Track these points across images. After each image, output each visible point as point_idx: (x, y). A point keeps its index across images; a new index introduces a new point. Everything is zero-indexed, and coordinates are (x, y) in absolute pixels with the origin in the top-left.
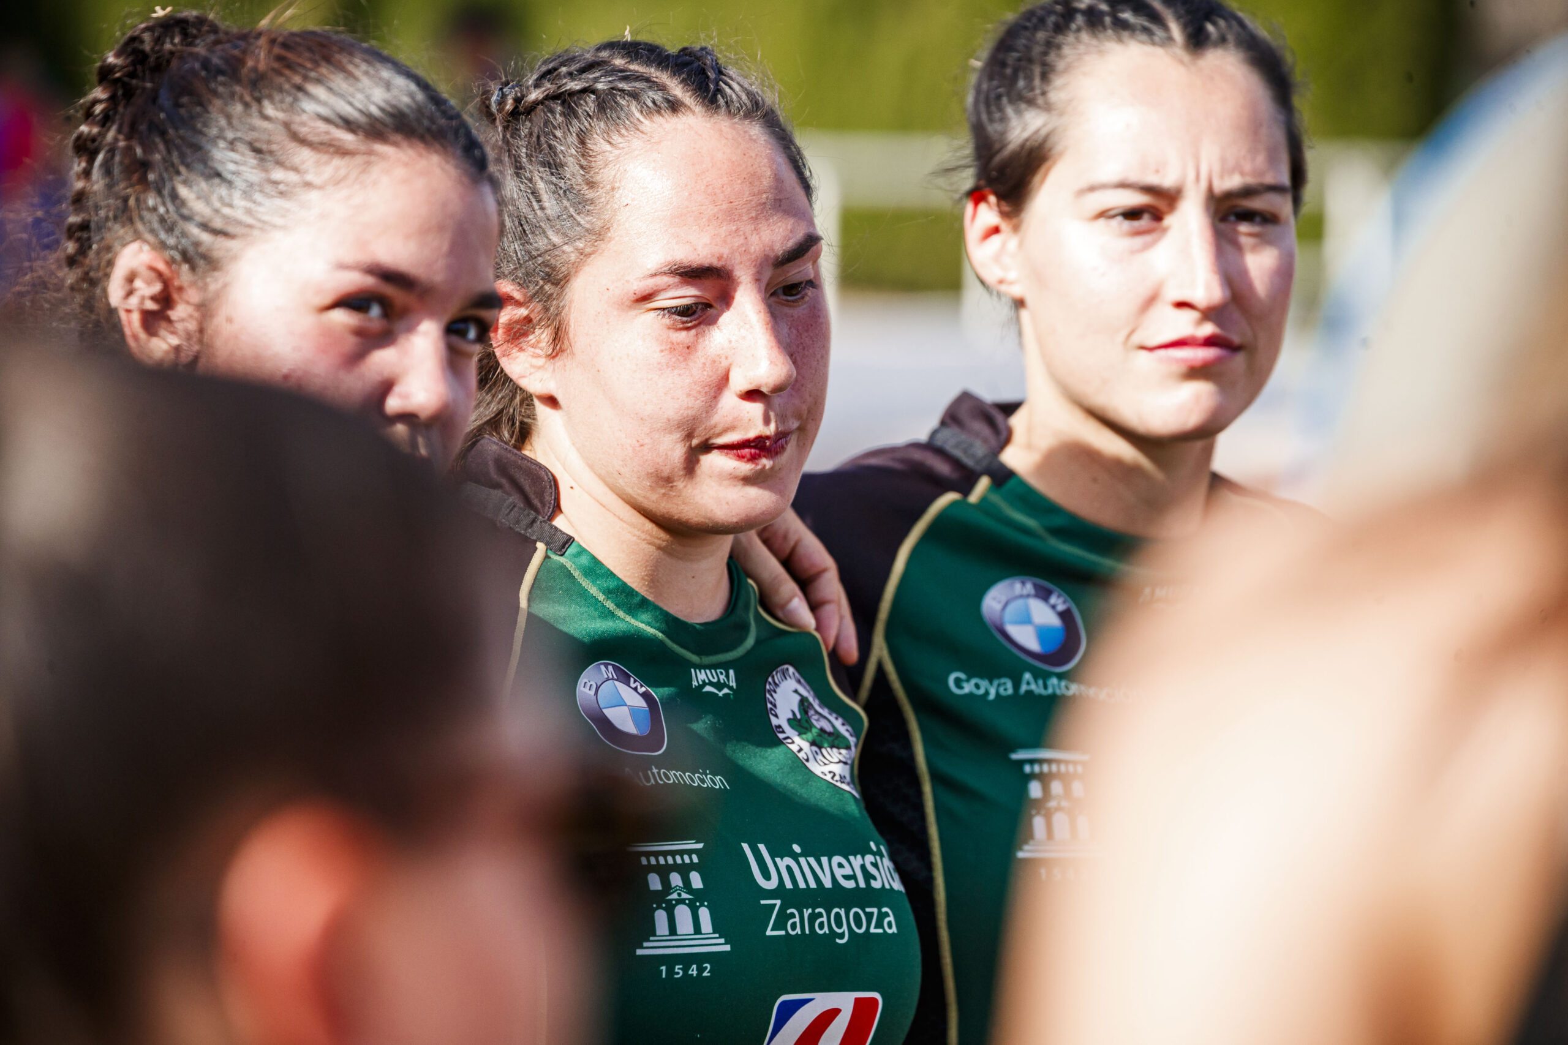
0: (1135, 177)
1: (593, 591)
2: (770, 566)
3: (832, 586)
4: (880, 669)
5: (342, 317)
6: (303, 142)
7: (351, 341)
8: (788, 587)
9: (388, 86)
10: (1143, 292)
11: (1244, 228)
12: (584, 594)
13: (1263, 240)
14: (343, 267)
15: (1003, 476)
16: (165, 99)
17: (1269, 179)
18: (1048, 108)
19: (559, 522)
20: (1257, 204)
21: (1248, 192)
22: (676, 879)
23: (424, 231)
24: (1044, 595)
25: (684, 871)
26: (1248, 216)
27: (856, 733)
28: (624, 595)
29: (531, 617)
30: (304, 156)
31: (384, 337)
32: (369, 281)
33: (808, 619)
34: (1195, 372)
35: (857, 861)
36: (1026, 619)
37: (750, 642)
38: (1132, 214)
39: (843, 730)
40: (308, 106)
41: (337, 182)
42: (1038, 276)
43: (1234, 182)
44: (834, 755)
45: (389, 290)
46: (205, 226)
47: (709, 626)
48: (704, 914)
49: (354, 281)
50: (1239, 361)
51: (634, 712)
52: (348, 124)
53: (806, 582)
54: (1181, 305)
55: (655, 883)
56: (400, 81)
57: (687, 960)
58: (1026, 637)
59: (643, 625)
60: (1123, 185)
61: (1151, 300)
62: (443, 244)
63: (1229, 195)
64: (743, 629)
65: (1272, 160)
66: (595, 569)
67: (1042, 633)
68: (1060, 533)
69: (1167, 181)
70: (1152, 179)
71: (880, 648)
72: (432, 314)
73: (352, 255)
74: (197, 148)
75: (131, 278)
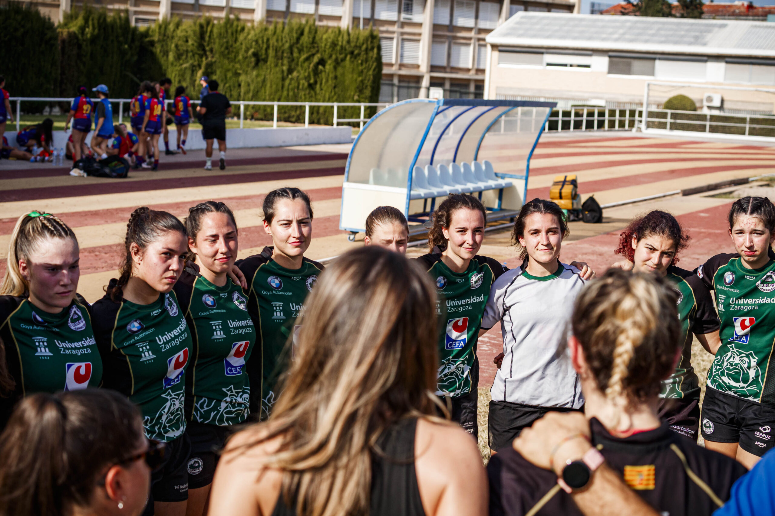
0: (286, 219)
1: (205, 283)
2: (234, 276)
3: (244, 278)
4: (252, 290)
5: (163, 255)
6: (158, 229)
7: (165, 259)
8: (237, 279)
9: (172, 221)
10: (288, 236)
11: (302, 225)
12: (203, 284)
13: (305, 226)
14: (163, 248)
15: (271, 260)
16: (139, 221)
17: (306, 217)
18: (273, 209)
19: (200, 273)
20: (304, 221)
21: (303, 219)
22: (217, 327)
23: (176, 243)
24: (277, 278)
25: (219, 325)
26: (303, 223)
27: (246, 301)
28: (210, 284)
29: (195, 288)
30: (159, 231)
31: (170, 258)
32: (167, 250)
33: (239, 284)
34: (297, 247)
35: (245, 321)
36: (274, 282)
37: (230, 288)
38: (286, 224)
39: (244, 300)
40: (160, 224)
41: (163, 235)
42: (273, 233)
43: (301, 218)
44: (242, 305)
45: (171, 252)
46: (144, 241)
47: (224, 287)
48: (222, 332)
49: (165, 250)
50: (304, 244)
51: (211, 302)
52: (165, 227)
53: (239, 278)
54: (294, 237)
55: (214, 328)
56: (174, 220)
57: (219, 339)
58: (274, 285)
59: (213, 288)
60: (284, 220)
61: (289, 237)
62: (179, 245)
63: (300, 220)
64: (228, 287)
65: (307, 214)
66: (205, 280)
67: (276, 284)
68: (280, 269)
69: (290, 219)
70: (288, 219)
71: (252, 287)
72: (177, 254)
73: (165, 246)
74: (143, 229)
75: (133, 247)
